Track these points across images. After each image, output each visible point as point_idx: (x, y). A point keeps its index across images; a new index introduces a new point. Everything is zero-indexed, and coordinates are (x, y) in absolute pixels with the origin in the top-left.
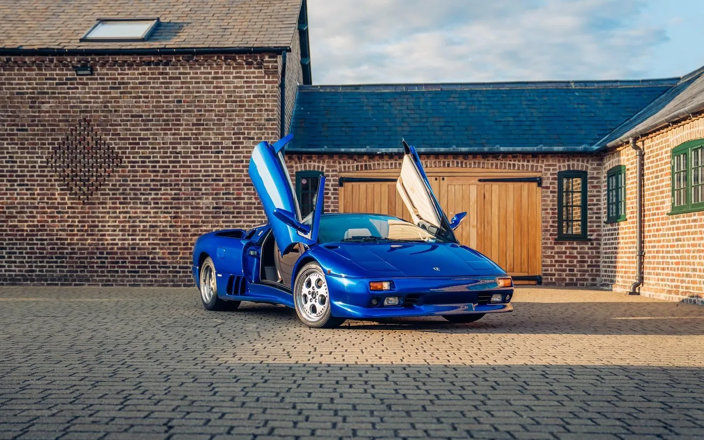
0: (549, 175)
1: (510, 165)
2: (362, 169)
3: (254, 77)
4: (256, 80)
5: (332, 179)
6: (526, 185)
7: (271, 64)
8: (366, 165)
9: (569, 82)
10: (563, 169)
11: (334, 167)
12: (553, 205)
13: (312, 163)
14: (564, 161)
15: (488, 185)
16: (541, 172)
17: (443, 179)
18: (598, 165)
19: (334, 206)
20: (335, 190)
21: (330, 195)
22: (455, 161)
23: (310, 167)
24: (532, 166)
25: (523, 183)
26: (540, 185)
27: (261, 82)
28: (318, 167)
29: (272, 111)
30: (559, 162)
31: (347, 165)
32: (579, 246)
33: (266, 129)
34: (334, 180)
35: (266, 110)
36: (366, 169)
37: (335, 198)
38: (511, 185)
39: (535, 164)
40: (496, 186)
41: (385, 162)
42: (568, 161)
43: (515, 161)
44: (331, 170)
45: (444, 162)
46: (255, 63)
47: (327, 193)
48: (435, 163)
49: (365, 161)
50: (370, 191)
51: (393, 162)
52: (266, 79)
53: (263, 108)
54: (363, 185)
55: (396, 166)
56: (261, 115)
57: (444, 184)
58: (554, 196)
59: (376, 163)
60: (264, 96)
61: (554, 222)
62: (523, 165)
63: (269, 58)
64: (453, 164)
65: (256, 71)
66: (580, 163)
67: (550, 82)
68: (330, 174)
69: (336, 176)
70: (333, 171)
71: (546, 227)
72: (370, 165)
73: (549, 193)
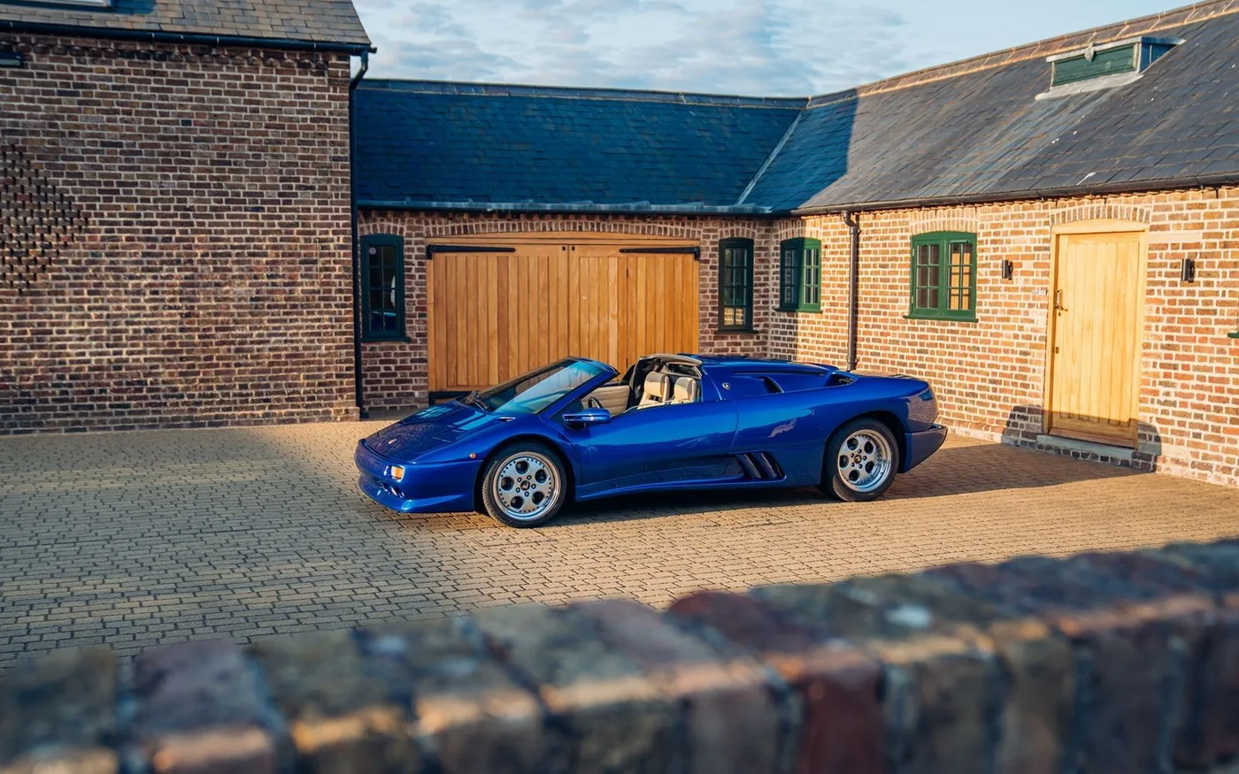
0: (708, 245)
1: (660, 228)
2: (459, 233)
3: (311, 89)
4: (315, 93)
5: (415, 247)
6: (679, 257)
7: (340, 70)
8: (465, 227)
9: (677, 94)
10: (725, 237)
11: (419, 228)
12: (713, 286)
13: (386, 223)
14: (726, 226)
15: (632, 257)
16: (699, 239)
17: (573, 249)
18: (767, 231)
19: (421, 289)
20: (420, 264)
21: (413, 272)
22: (590, 222)
23: (382, 229)
24: (688, 231)
25: (676, 255)
26: (697, 257)
27: (323, 97)
28: (395, 228)
29: (342, 144)
30: (721, 226)
31: (438, 226)
32: (742, 341)
33: (333, 173)
34: (419, 250)
35: (333, 143)
36: (466, 232)
37: (421, 277)
38: (661, 257)
39: (692, 229)
40: (642, 258)
41: (493, 223)
42: (732, 225)
43: (666, 223)
44: (413, 233)
45: (575, 224)
46: (313, 65)
47: (410, 270)
48: (562, 225)
49: (465, 221)
50: (471, 266)
51: (505, 222)
52: (331, 93)
53: (328, 140)
54: (462, 256)
55: (508, 229)
56: (324, 151)
57: (575, 254)
58: (714, 274)
59: (480, 223)
60: (328, 120)
61: (713, 309)
62: (676, 229)
63: (339, 59)
64: (587, 227)
65: (315, 78)
66: (746, 229)
67: (654, 93)
68: (413, 239)
69: (422, 243)
70: (417, 235)
71: (705, 316)
72: (471, 227)
73: (708, 270)
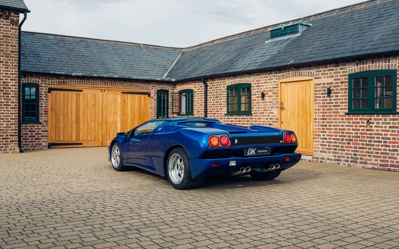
0: (153, 92)
1: (136, 85)
2: (61, 84)
3: (3, 24)
4: (5, 26)
5: (44, 88)
7: (15, 18)
8: (64, 81)
9: (140, 44)
10: (159, 89)
11: (46, 81)
12: (155, 106)
13: (32, 79)
14: (159, 85)
15: (126, 95)
16: (150, 90)
17: (104, 91)
18: (173, 87)
19: (46, 104)
20: (46, 95)
21: (43, 98)
22: (110, 82)
23: (31, 81)
24: (146, 86)
25: (142, 95)
26: (149, 96)
27: (8, 28)
28: (36, 81)
29: (15, 46)
30: (157, 85)
31: (53, 81)
33: (11, 57)
34: (45, 89)
35: (11, 46)
36: (64, 83)
37: (46, 99)
38: (137, 96)
39: (147, 86)
40: (129, 96)
41: (74, 80)
42: (161, 85)
43: (138, 83)
44: (43, 83)
45: (105, 82)
46: (4, 16)
47: (41, 97)
48: (100, 82)
49: (63, 79)
50: (66, 96)
51: (79, 80)
52: (11, 27)
53: (9, 44)
54: (62, 93)
55: (80, 83)
56: (8, 48)
57: (105, 93)
58: (155, 102)
59: (70, 80)
60: (10, 37)
61: (155, 114)
62: (142, 86)
63: (15, 14)
64: (109, 83)
65: (5, 21)
66: (166, 86)
67: (132, 43)
68: (43, 85)
69: (47, 87)
70: (45, 84)
71: (152, 117)
72: (66, 82)
73: (153, 100)
